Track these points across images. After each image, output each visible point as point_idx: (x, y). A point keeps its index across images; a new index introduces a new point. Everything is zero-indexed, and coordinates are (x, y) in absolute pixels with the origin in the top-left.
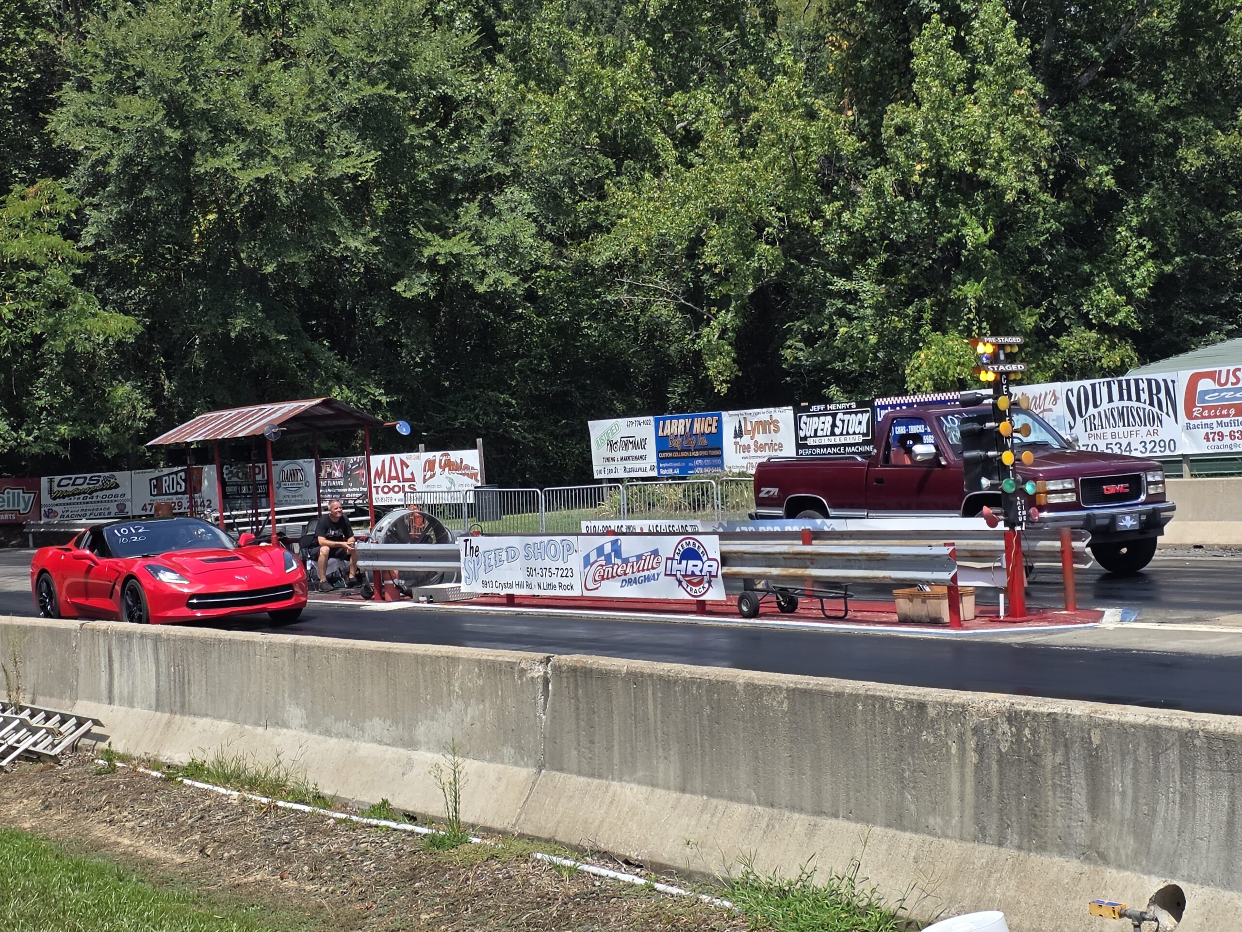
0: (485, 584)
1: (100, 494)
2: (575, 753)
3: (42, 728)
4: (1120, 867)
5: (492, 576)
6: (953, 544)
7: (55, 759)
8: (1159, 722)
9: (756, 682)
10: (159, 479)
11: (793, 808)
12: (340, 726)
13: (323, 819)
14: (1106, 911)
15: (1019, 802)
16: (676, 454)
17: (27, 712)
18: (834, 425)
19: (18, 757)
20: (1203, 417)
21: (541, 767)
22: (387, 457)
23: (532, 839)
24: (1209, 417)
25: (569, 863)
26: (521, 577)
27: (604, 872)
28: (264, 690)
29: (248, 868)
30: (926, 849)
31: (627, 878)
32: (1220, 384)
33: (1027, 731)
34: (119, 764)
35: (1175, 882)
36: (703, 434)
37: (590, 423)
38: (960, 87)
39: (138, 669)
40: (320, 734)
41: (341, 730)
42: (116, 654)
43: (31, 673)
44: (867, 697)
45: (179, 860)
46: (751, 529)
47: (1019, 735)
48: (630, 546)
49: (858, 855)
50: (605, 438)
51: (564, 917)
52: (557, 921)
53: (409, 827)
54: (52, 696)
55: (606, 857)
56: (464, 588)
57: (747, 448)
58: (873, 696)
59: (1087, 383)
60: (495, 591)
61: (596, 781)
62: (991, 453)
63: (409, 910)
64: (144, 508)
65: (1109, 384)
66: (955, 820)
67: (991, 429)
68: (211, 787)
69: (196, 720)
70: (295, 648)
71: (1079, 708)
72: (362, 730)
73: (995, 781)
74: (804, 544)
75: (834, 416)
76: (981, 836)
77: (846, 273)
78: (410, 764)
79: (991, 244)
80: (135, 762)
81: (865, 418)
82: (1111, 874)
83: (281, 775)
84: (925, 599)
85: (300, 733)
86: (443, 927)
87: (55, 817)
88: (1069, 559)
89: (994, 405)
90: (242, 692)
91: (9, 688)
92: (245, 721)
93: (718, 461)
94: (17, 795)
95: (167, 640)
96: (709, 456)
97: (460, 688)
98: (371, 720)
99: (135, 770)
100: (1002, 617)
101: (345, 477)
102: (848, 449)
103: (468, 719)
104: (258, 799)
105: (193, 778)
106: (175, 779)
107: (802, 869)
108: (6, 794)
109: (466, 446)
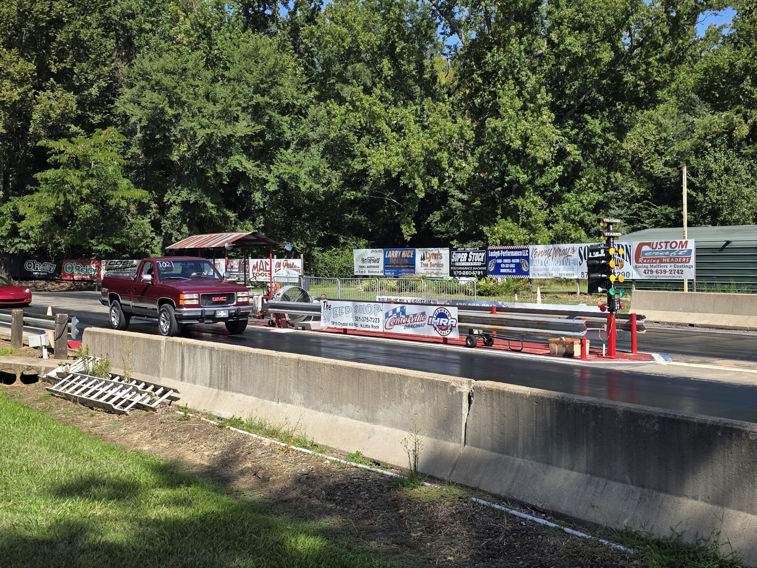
0: (333, 323)
1: (128, 269)
2: (489, 438)
3: (144, 392)
6: (585, 319)
7: (154, 409)
9: (633, 410)
12: (326, 406)
13: (322, 460)
16: (393, 266)
17: (135, 382)
18: (468, 257)
19: (133, 407)
20: (643, 263)
21: (464, 444)
22: (259, 260)
24: (647, 263)
27: (523, 515)
28: (278, 382)
29: (287, 488)
31: (540, 521)
32: (653, 248)
34: (191, 415)
36: (406, 258)
37: (354, 250)
39: (199, 364)
40: (313, 409)
41: (326, 408)
42: (186, 355)
45: (242, 479)
46: (464, 304)
48: (410, 310)
50: (360, 257)
53: (378, 470)
54: (147, 374)
55: (520, 505)
56: (323, 324)
57: (426, 265)
60: (338, 327)
61: (505, 457)
62: (604, 276)
63: (401, 529)
67: (605, 264)
68: (248, 433)
69: (234, 394)
70: (298, 361)
72: (341, 410)
75: (468, 253)
78: (373, 432)
80: (200, 415)
81: (483, 255)
83: (290, 430)
84: (564, 344)
85: (299, 407)
86: (428, 544)
87: (160, 444)
88: (635, 328)
89: (607, 252)
90: (263, 382)
91: (125, 368)
92: (264, 398)
93: (413, 270)
94: (136, 428)
95: (218, 351)
96: (409, 268)
97: (408, 393)
98: (347, 405)
99: (200, 418)
100: (604, 356)
101: (239, 268)
102: (474, 268)
103: (413, 411)
104: (278, 443)
105: (236, 427)
106: (225, 427)
107: (672, 530)
108: (129, 428)
109: (295, 257)
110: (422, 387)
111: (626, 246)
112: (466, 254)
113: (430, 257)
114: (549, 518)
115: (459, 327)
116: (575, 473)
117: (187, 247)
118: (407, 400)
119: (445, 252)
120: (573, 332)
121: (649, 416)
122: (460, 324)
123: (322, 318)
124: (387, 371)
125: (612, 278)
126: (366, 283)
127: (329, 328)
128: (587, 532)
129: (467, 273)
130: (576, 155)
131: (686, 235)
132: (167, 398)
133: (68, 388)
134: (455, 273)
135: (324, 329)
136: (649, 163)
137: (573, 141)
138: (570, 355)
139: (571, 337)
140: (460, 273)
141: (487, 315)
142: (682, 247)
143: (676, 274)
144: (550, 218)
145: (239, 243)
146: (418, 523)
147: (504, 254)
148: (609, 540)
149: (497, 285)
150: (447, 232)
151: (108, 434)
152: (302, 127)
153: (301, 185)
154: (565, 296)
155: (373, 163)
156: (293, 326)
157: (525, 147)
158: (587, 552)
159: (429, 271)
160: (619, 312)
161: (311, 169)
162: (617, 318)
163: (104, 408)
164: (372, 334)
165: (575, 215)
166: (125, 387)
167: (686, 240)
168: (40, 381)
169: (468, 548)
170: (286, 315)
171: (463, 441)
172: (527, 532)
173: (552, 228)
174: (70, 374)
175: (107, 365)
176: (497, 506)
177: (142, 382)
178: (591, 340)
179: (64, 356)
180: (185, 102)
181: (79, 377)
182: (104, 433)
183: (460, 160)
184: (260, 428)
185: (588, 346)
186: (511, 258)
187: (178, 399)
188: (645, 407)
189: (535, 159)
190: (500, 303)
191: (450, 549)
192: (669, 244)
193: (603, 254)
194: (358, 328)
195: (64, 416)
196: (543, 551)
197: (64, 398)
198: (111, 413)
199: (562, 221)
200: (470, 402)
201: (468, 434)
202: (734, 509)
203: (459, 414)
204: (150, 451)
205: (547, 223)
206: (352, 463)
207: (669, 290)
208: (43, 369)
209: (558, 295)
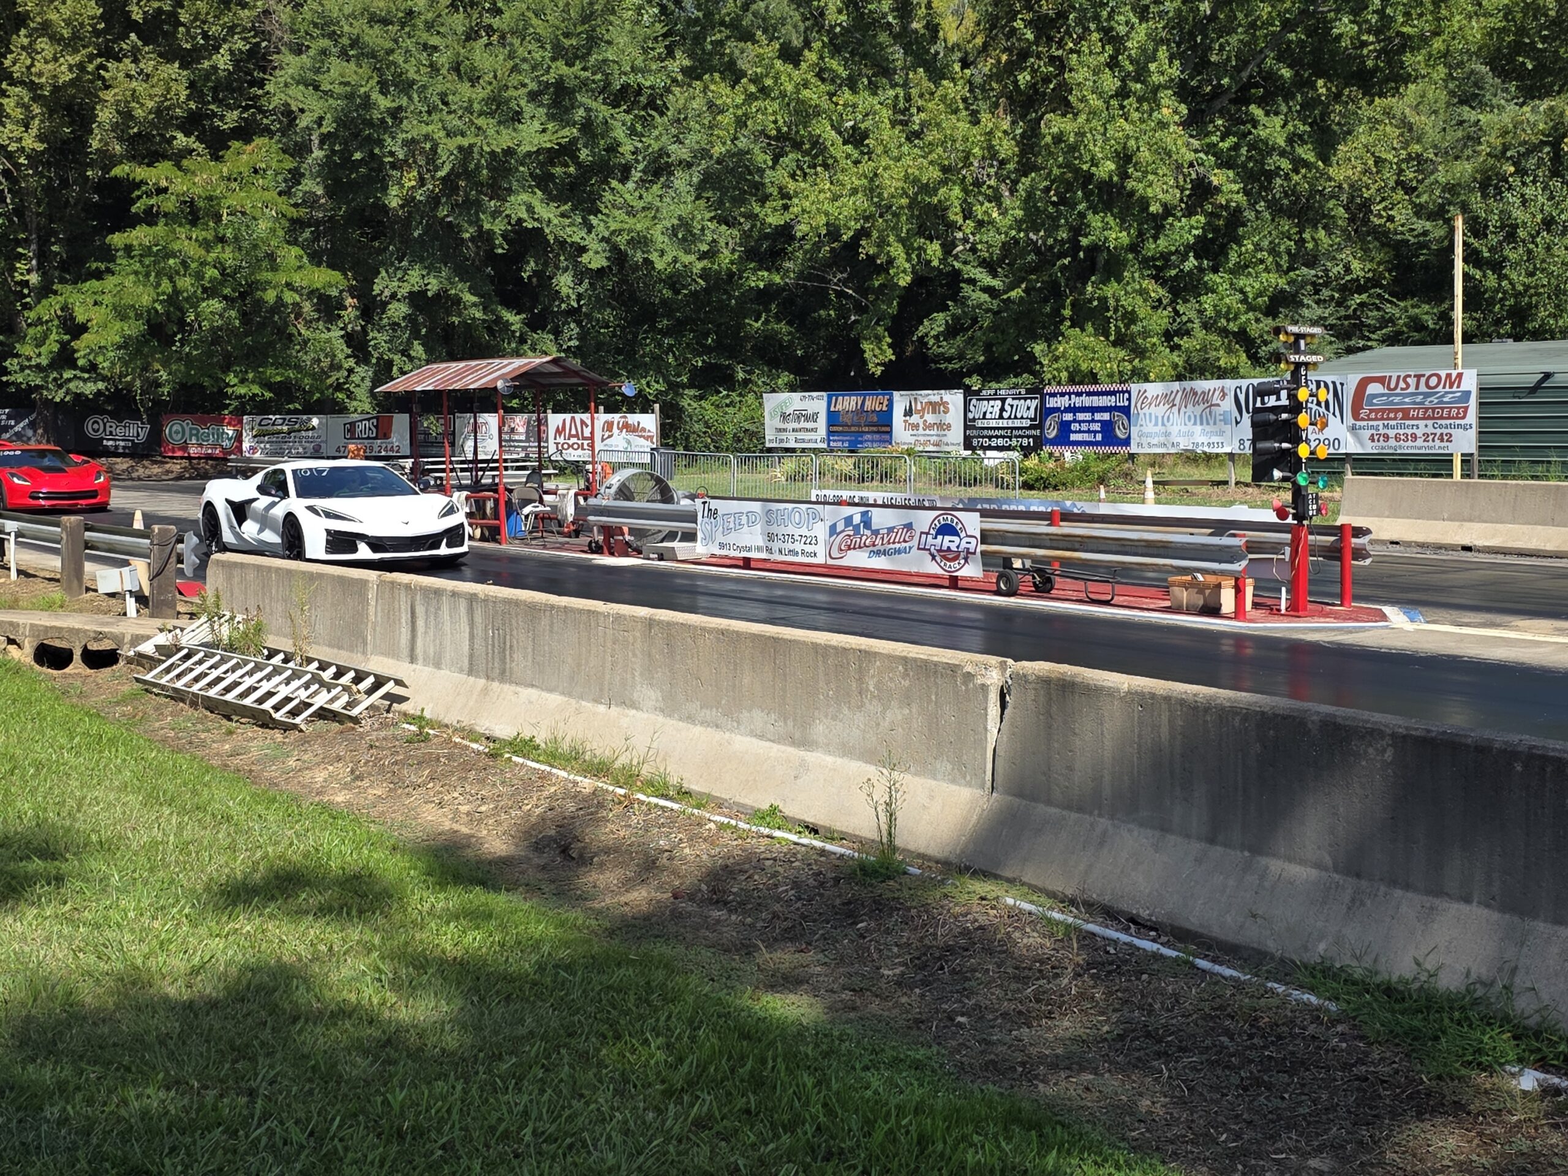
0: (722, 546)
1: (298, 435)
3: (337, 685)
6: (1245, 536)
7: (356, 720)
9: (1339, 720)
10: (353, 424)
12: (707, 714)
13: (700, 821)
16: (846, 429)
17: (316, 664)
18: (1002, 410)
19: (313, 715)
20: (1370, 419)
22: (568, 417)
24: (1376, 419)
27: (1112, 933)
28: (608, 665)
29: (628, 879)
31: (1145, 945)
32: (1389, 388)
34: (431, 732)
36: (873, 411)
37: (765, 396)
39: (447, 627)
40: (681, 719)
41: (708, 718)
42: (420, 610)
48: (881, 518)
49: (1512, 956)
50: (778, 410)
54: (340, 648)
55: (1103, 910)
56: (700, 549)
57: (916, 427)
60: (732, 553)
61: (1075, 815)
62: (1285, 445)
64: (338, 450)
67: (1286, 421)
68: (548, 769)
69: (519, 689)
70: (651, 623)
72: (738, 722)
75: (1003, 401)
78: (804, 766)
80: (450, 731)
81: (1034, 404)
83: (635, 762)
84: (1200, 588)
85: (653, 717)
86: (917, 991)
87: (370, 791)
88: (1348, 555)
89: (1292, 396)
90: (579, 665)
91: (294, 636)
92: (582, 697)
93: (887, 437)
94: (318, 759)
95: (486, 601)
96: (878, 432)
97: (876, 687)
98: (750, 711)
99: (450, 738)
100: (1283, 611)
101: (527, 433)
102: (1015, 433)
103: (887, 724)
104: (611, 788)
105: (524, 757)
106: (501, 755)
107: (1418, 964)
108: (305, 757)
109: (644, 411)
110: (905, 675)
111: (1334, 383)
112: (999, 403)
113: (923, 409)
114: (1164, 939)
115: (983, 553)
116: (1219, 848)
117: (419, 389)
118: (875, 702)
119: (954, 398)
120: (1220, 562)
121: (1373, 733)
122: (985, 547)
123: (700, 535)
124: (834, 643)
125: (1303, 451)
126: (790, 464)
127: (713, 556)
128: (1241, 969)
129: (1000, 442)
130: (1231, 192)
131: (1460, 362)
132: (383, 698)
133: (179, 676)
134: (975, 442)
135: (704, 559)
136: (1385, 209)
137: (1225, 162)
138: (1212, 610)
139: (1214, 572)
140: (986, 442)
141: (1041, 528)
142: (1451, 387)
143: (1437, 443)
144: (1175, 326)
145: (527, 380)
146: (895, 950)
147: (1077, 401)
148: (1286, 984)
149: (1063, 468)
150: (961, 357)
151: (262, 770)
152: (656, 133)
153: (654, 257)
154: (1204, 489)
155: (804, 211)
156: (640, 552)
157: (1124, 176)
158: (1241, 1007)
159: (922, 439)
160: (1317, 521)
161: (676, 222)
162: (1311, 533)
163: (253, 717)
164: (802, 570)
165: (1228, 320)
166: (296, 675)
167: (1460, 370)
168: (121, 663)
169: (998, 998)
170: (626, 529)
171: (989, 784)
172: (1118, 967)
173: (1178, 347)
174: (183, 648)
175: (259, 630)
176: (1056, 915)
177: (331, 665)
178: (1256, 580)
179: (170, 612)
180: (411, 83)
181: (202, 654)
182: (254, 768)
183: (987, 204)
184: (573, 759)
185: (1249, 591)
186: (1093, 410)
187: (406, 699)
188: (1366, 715)
189: (1144, 203)
190: (1068, 503)
191: (961, 1001)
192: (1423, 380)
193: (1284, 401)
194: (773, 557)
195: (172, 734)
196: (1151, 1005)
197: (172, 698)
198: (268, 727)
199: (1200, 333)
200: (1003, 705)
201: (999, 769)
202: (1545, 921)
203: (981, 729)
204: (349, 804)
205: (1168, 335)
206: (762, 829)
207: (1421, 476)
208: (127, 638)
209: (1189, 488)
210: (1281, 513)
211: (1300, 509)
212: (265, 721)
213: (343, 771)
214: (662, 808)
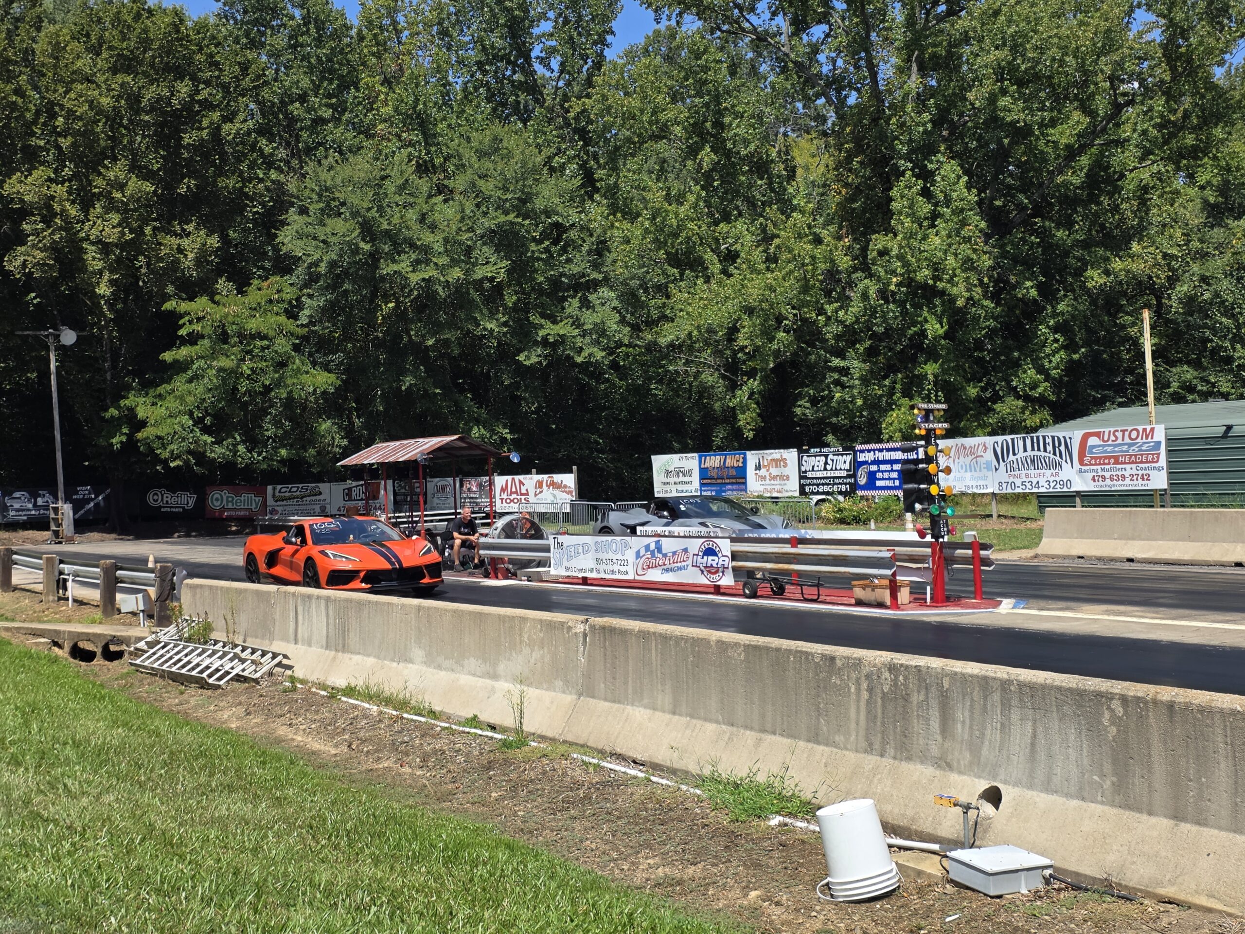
0: (567, 569)
1: (308, 499)
2: (602, 685)
3: (247, 660)
4: (960, 773)
5: (573, 563)
6: (894, 550)
7: (256, 681)
8: (987, 674)
9: (724, 639)
10: (350, 489)
11: (746, 727)
13: (432, 726)
14: (945, 802)
15: (895, 727)
16: (713, 481)
17: (240, 648)
18: (826, 463)
19: (232, 679)
20: (1091, 465)
21: (580, 695)
22: (509, 478)
23: (571, 744)
24: (1096, 464)
25: (595, 761)
26: (592, 564)
27: (617, 768)
28: (398, 637)
29: (379, 758)
30: (833, 757)
31: (632, 772)
32: (1103, 441)
33: (901, 678)
34: (299, 686)
35: (996, 784)
36: (733, 467)
37: (653, 457)
38: (925, 224)
39: (315, 620)
40: (434, 668)
41: (448, 666)
43: (244, 621)
44: (797, 651)
45: (333, 752)
46: (755, 535)
47: (895, 681)
48: (668, 545)
49: (787, 760)
50: (663, 468)
51: (587, 797)
52: (582, 800)
53: (490, 734)
54: (256, 637)
55: (620, 757)
56: (553, 571)
57: (763, 478)
58: (801, 652)
59: (1008, 438)
60: (575, 574)
61: (616, 706)
62: (922, 486)
63: (484, 790)
64: (339, 510)
65: (1024, 439)
66: (853, 738)
67: (923, 469)
68: (359, 703)
69: (353, 656)
71: (936, 663)
72: (463, 667)
73: (879, 711)
74: (793, 547)
75: (826, 456)
76: (869, 749)
77: (841, 355)
78: (493, 690)
79: (946, 336)
80: (310, 685)
81: (848, 458)
82: (954, 777)
83: (408, 695)
84: (873, 588)
85: (420, 667)
86: (506, 802)
88: (981, 563)
89: (926, 453)
90: (383, 638)
91: (228, 631)
92: (384, 658)
93: (742, 486)
94: (228, 705)
95: (333, 601)
96: (736, 483)
97: (528, 639)
98: (468, 659)
99: (309, 690)
100: (929, 603)
101: (481, 491)
102: (836, 481)
103: (533, 660)
104: (390, 712)
105: (348, 697)
106: (335, 697)
107: (750, 770)
108: (221, 704)
109: (565, 471)
111: (1064, 437)
113: (769, 465)
115: (735, 569)
117: (366, 462)
118: (527, 648)
119: (791, 455)
120: (878, 569)
122: (735, 563)
123: (552, 562)
125: (934, 490)
127: (565, 577)
129: (826, 488)
131: (1153, 419)
133: (156, 660)
134: (807, 489)
138: (881, 604)
140: (815, 489)
142: (1147, 438)
143: (1140, 481)
145: (440, 453)
147: (880, 456)
151: (193, 712)
157: (936, 279)
159: (769, 487)
163: (197, 683)
166: (225, 654)
168: (126, 655)
174: (161, 642)
175: (206, 627)
179: (168, 623)
181: (172, 645)
182: (188, 711)
184: (375, 696)
185: (905, 590)
186: (891, 462)
187: (290, 667)
189: (952, 299)
190: (803, 531)
192: (1127, 434)
194: (603, 576)
197: (150, 674)
198: (204, 688)
200: (585, 644)
202: (803, 741)
204: (238, 728)
206: (464, 728)
208: (133, 640)
209: (966, 521)
210: (922, 535)
211: (936, 531)
212: (203, 684)
213: (241, 710)
214: (415, 721)
